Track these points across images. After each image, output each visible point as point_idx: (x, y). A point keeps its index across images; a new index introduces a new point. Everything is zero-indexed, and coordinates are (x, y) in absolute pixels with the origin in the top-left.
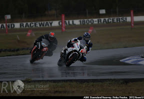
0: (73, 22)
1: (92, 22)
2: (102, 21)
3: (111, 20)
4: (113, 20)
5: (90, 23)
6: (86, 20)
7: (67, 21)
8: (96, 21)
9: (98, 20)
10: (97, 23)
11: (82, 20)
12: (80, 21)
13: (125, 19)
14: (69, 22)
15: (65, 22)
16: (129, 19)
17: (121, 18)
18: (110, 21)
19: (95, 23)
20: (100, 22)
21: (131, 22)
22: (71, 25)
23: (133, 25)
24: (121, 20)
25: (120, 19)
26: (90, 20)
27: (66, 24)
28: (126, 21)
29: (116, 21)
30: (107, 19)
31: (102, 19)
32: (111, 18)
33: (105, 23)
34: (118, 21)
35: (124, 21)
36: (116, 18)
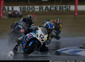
0: (12, 8)
3: (54, 8)
4: (56, 8)
5: (31, 11)
6: (26, 7)
7: (6, 7)
8: (37, 8)
9: (40, 8)
10: (38, 10)
11: (22, 7)
12: (21, 8)
13: (68, 8)
14: (8, 8)
16: (72, 8)
17: (64, 6)
18: (52, 9)
19: (36, 10)
20: (41, 10)
21: (75, 11)
23: (76, 14)
24: (64, 8)
25: (63, 7)
26: (31, 7)
27: (5, 10)
28: (70, 10)
29: (58, 9)
30: (49, 7)
32: (54, 6)
33: (47, 11)
34: (61, 10)
35: (67, 9)
36: (59, 6)
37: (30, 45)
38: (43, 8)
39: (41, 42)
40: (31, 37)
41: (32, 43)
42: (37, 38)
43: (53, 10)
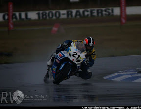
0: (26, 15)
1: (58, 15)
2: (74, 14)
3: (89, 13)
4: (91, 12)
5: (54, 17)
6: (47, 12)
7: (17, 14)
8: (63, 14)
9: (68, 12)
10: (65, 16)
11: (41, 12)
12: (38, 14)
13: (110, 11)
14: (20, 15)
15: (15, 15)
16: (117, 11)
17: (104, 9)
18: (86, 13)
20: (70, 16)
21: (121, 16)
22: (23, 19)
23: (124, 21)
24: (104, 13)
25: (102, 11)
26: (54, 12)
27: (16, 18)
28: (113, 15)
29: (95, 14)
30: (81, 11)
31: (74, 11)
32: (89, 10)
33: (78, 17)
34: (100, 15)
35: (109, 13)
36: (96, 9)
37: (61, 68)
38: (72, 12)
39: (77, 63)
40: (62, 57)
41: (63, 65)
42: (69, 58)
43: (88, 15)
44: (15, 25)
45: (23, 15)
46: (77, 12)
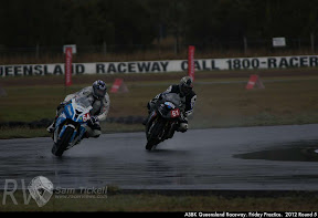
0: (213, 63)
2: (278, 63)
3: (299, 62)
4: (302, 61)
5: (251, 67)
6: (241, 59)
7: (200, 62)
8: (263, 63)
9: (269, 61)
10: (266, 66)
11: (233, 60)
12: (230, 62)
14: (204, 64)
15: (197, 63)
18: (294, 62)
19: (261, 66)
20: (272, 65)
22: (208, 69)
25: (316, 59)
26: (250, 59)
27: (199, 67)
29: (308, 63)
30: (288, 59)
31: (278, 59)
32: (298, 57)
33: (284, 67)
34: (314, 64)
36: (309, 56)
38: (275, 61)
43: (297, 64)
44: (196, 77)
45: (209, 64)
46: (282, 60)
